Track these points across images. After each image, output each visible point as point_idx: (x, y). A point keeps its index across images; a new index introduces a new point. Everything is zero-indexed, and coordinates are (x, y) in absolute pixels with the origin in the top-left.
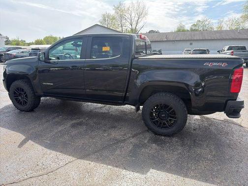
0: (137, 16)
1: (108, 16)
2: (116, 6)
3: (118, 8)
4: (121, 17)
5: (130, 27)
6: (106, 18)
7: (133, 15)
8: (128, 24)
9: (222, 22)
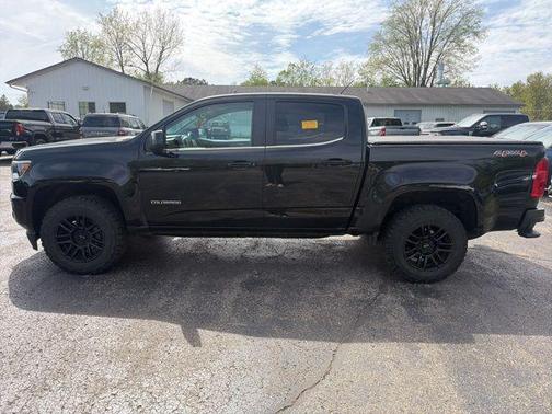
0: (157, 43)
1: (84, 39)
2: (105, 15)
3: (111, 21)
4: (120, 44)
5: (144, 67)
6: (79, 43)
7: (149, 41)
8: (137, 61)
9: (330, 68)
